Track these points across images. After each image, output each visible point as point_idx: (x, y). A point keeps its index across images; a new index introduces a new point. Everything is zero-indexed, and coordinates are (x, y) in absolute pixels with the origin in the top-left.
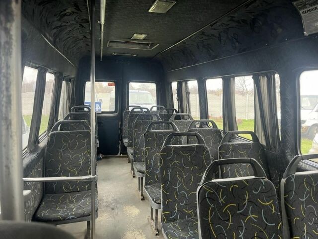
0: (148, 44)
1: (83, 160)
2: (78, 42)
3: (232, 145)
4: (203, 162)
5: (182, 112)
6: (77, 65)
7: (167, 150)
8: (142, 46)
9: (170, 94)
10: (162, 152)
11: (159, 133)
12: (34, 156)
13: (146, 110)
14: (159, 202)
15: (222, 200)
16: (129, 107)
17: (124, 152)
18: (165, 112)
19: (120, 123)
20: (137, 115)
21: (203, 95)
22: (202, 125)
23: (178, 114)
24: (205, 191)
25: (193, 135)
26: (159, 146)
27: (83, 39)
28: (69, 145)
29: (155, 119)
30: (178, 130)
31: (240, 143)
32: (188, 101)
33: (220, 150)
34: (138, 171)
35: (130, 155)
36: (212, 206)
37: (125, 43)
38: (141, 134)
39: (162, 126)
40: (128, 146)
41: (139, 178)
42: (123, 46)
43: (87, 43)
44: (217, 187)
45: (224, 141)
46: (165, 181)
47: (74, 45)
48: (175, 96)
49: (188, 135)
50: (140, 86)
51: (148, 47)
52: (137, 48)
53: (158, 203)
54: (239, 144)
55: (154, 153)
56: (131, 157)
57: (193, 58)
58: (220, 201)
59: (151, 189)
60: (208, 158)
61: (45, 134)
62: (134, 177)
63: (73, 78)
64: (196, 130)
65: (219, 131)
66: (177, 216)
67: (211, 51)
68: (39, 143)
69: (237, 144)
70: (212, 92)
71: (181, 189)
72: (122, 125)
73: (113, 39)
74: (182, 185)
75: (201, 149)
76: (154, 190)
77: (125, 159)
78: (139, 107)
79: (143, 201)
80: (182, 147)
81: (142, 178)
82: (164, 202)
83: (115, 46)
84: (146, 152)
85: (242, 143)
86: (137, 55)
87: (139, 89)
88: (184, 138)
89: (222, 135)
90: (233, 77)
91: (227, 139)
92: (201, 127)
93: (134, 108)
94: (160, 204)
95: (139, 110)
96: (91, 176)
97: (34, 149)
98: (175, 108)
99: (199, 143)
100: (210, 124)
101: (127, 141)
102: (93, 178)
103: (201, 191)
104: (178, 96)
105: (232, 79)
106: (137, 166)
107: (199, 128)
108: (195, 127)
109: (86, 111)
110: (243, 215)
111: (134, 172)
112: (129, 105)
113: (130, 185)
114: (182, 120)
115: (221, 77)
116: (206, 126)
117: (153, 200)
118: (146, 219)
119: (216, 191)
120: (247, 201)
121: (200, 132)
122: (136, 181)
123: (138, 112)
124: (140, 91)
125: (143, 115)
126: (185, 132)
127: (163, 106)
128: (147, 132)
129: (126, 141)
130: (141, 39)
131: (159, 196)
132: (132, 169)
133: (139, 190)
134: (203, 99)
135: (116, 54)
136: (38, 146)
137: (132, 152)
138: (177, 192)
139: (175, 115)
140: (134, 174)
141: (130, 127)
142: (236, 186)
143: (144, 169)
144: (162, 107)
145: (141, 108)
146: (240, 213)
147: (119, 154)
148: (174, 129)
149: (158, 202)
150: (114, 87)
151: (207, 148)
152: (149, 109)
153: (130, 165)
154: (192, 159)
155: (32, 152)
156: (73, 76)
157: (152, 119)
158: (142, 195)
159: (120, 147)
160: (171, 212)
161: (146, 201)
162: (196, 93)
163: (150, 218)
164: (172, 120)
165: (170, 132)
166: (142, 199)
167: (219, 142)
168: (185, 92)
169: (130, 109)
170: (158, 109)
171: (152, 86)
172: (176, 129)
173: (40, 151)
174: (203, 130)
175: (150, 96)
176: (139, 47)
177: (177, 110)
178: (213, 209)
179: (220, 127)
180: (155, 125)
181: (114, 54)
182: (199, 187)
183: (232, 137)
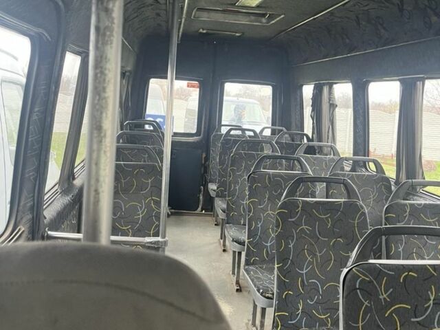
0: (263, 15)
1: (142, 213)
2: (142, 9)
3: (412, 205)
4: (353, 231)
5: (320, 140)
6: (136, 49)
7: (290, 206)
8: (253, 18)
9: (298, 107)
10: (280, 208)
11: (275, 175)
12: (67, 199)
13: (252, 134)
14: (270, 296)
15: (385, 296)
16: (223, 128)
17: (209, 206)
18: (286, 139)
19: (204, 155)
20: (235, 142)
21: (361, 111)
22: (356, 165)
23: (311, 143)
24: (355, 277)
25: (338, 182)
26: (273, 199)
27: (152, 5)
28: (121, 186)
29: (267, 151)
30: (310, 172)
31: (427, 202)
32: (332, 122)
33: (386, 212)
34: (233, 240)
35: (220, 212)
36: (366, 303)
37: (224, 11)
38: (241, 176)
39: (281, 164)
40: (217, 196)
41: (234, 252)
42: (219, 17)
43: (158, 11)
44: (377, 272)
45: (396, 195)
46: (283, 259)
47: (136, 15)
48: (308, 111)
49: (329, 182)
50: (240, 90)
51: (264, 20)
52: (244, 21)
53: (268, 298)
54: (425, 204)
55: (264, 210)
56: (222, 216)
57: (347, 41)
58: (381, 297)
59: (256, 272)
60: (363, 225)
61: (82, 164)
62: (224, 251)
63: (130, 71)
64: (344, 175)
65: (387, 180)
66: (300, 321)
67: (382, 31)
68: (74, 179)
69: (420, 205)
70: (379, 106)
71: (311, 274)
72: (207, 159)
73: (203, 4)
74: (313, 269)
75: (351, 209)
76: (260, 275)
77: (209, 218)
78: (239, 128)
79: (241, 293)
80: (316, 202)
81: (240, 253)
82: (280, 295)
83: (204, 17)
84: (250, 207)
85: (431, 202)
86: (243, 33)
87: (237, 96)
88: (320, 187)
89: (393, 188)
90: (423, 80)
91: (402, 194)
92: (353, 170)
93: (230, 130)
94: (272, 299)
95: (239, 132)
96: (159, 239)
97: (67, 188)
98: (305, 132)
99: (349, 197)
100: (372, 166)
101: (215, 188)
102: (162, 242)
103: (349, 276)
104: (313, 110)
105: (419, 84)
106: (232, 232)
107: (350, 171)
108: (342, 169)
109: (148, 130)
110: (423, 326)
111: (224, 242)
112: (223, 123)
113: (217, 264)
114: (318, 156)
115: (399, 80)
116: (364, 170)
117: (258, 291)
118: (244, 324)
119: (375, 279)
120: (431, 302)
121: (352, 178)
122: (228, 258)
123: (238, 136)
124: (241, 99)
125: (247, 142)
126: (323, 176)
127: (284, 129)
128: (253, 172)
129: (212, 187)
130: (254, 5)
131: (269, 286)
132: (223, 237)
133: (233, 273)
134: (361, 118)
135: (205, 31)
136: (72, 183)
137: (225, 206)
138: (302, 281)
139: (305, 146)
140: (224, 245)
141: (222, 163)
142: (413, 274)
143: (244, 237)
144: (282, 130)
145: (243, 130)
146: (417, 322)
147: (200, 209)
148: (302, 171)
149: (267, 295)
150: (198, 90)
151: (362, 208)
152: (258, 132)
153: (218, 230)
154: (333, 226)
155: (65, 192)
156: (129, 68)
157: (262, 150)
158: (238, 283)
159: (201, 198)
160: (291, 315)
161: (245, 293)
162: (348, 107)
163: (250, 323)
164: (300, 153)
165: (295, 175)
166: (237, 290)
167: (387, 200)
168: (328, 105)
169: (224, 130)
170: (273, 132)
171: (266, 91)
172: (307, 170)
173: (76, 191)
174: (358, 176)
175: (258, 109)
176: (248, 19)
177: (311, 137)
178: (368, 310)
179: (391, 172)
180: (268, 162)
181: (201, 30)
182: (345, 271)
183: (412, 191)
